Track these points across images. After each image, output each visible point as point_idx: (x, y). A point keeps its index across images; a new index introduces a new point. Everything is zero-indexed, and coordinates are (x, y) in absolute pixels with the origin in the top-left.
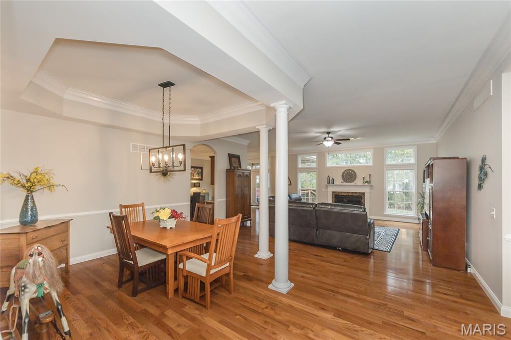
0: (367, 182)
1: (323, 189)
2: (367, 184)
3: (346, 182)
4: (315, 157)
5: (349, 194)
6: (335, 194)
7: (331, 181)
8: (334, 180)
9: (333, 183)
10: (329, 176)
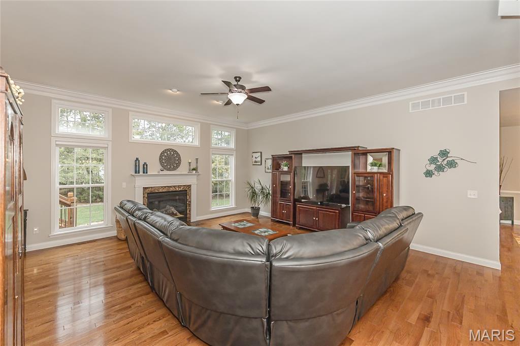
0: (194, 169)
1: (125, 185)
2: (193, 172)
6: (147, 191)
7: (140, 168)
8: (147, 165)
9: (145, 171)
10: (137, 159)
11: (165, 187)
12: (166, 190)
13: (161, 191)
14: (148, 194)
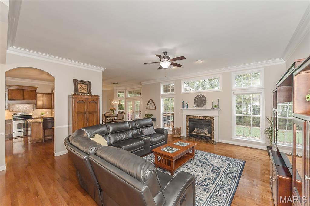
0: (216, 106)
1: (180, 113)
2: (215, 108)
3: (198, 106)
4: (173, 84)
5: (201, 118)
6: (189, 117)
7: (185, 106)
8: (187, 104)
9: (187, 108)
10: (183, 101)
11: (197, 116)
12: (198, 118)
13: (195, 118)
14: (189, 119)
